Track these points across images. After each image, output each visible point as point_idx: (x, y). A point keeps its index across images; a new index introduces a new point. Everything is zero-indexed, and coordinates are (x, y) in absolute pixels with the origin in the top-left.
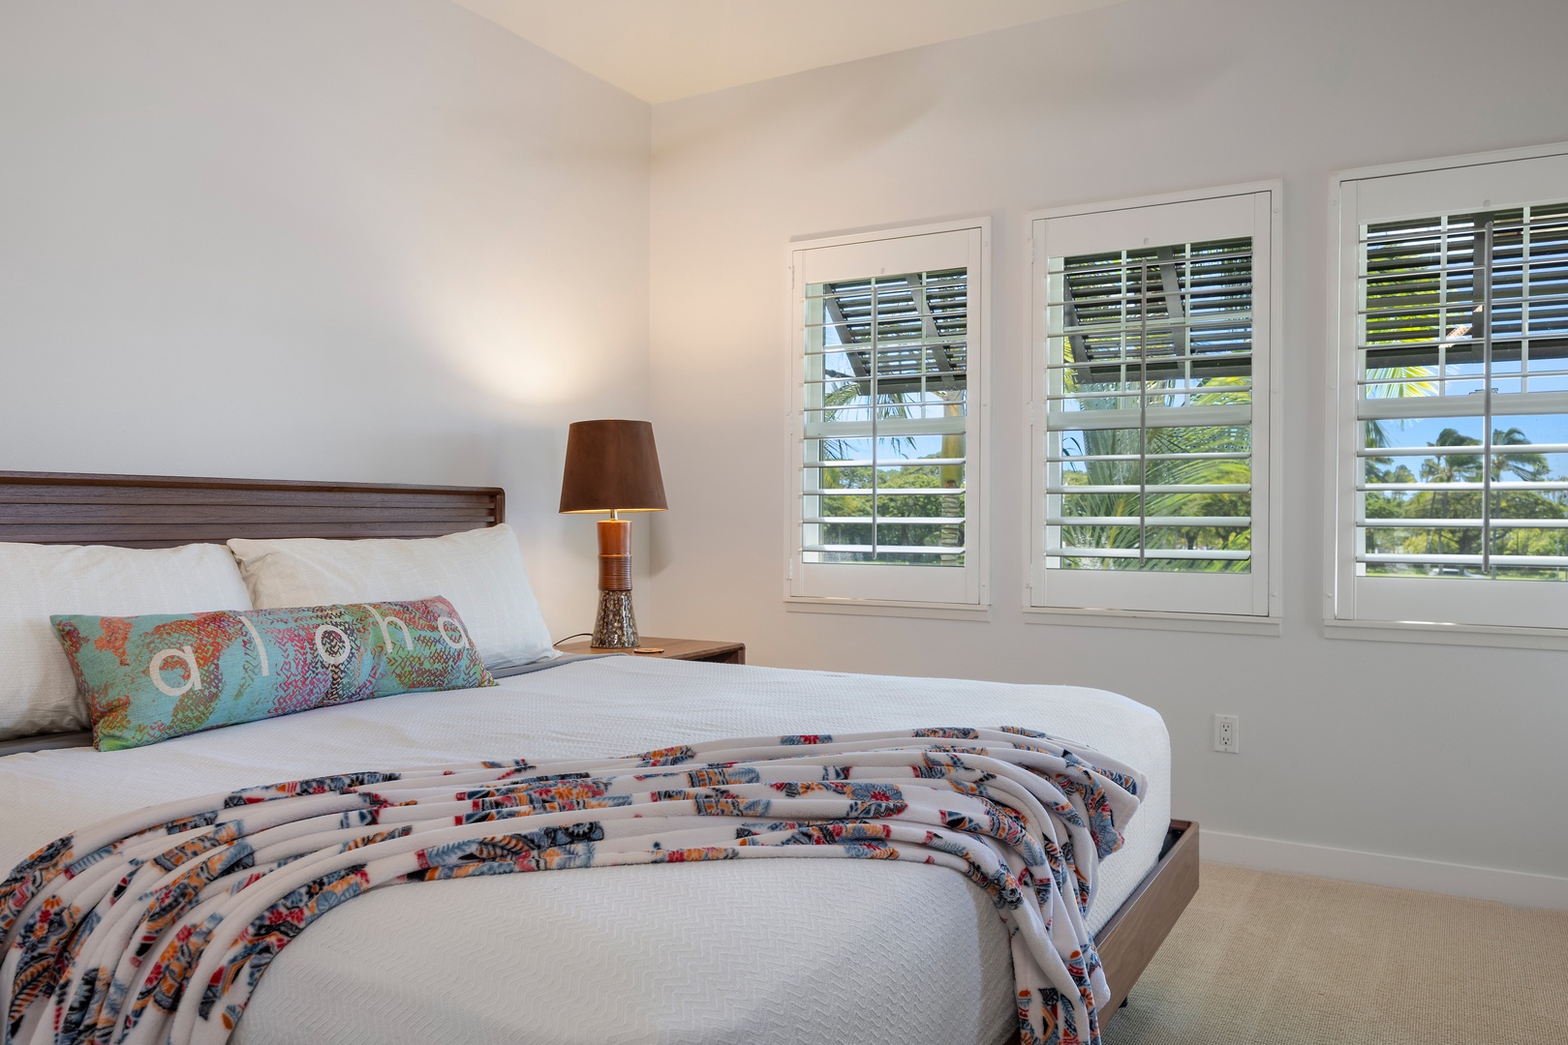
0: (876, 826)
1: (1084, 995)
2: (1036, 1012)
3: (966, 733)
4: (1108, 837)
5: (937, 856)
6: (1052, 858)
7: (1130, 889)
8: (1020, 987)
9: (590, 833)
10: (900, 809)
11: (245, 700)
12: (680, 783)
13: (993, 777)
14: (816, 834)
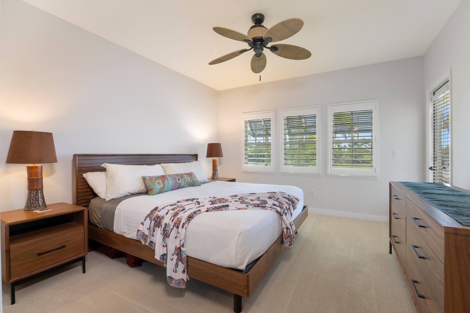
0: (264, 205)
1: (292, 228)
2: (285, 230)
3: (274, 193)
4: (295, 207)
5: (272, 209)
6: (287, 210)
7: (298, 215)
8: (283, 227)
9: (228, 206)
10: (267, 203)
11: (168, 188)
12: (237, 200)
13: (279, 199)
14: (257, 206)
